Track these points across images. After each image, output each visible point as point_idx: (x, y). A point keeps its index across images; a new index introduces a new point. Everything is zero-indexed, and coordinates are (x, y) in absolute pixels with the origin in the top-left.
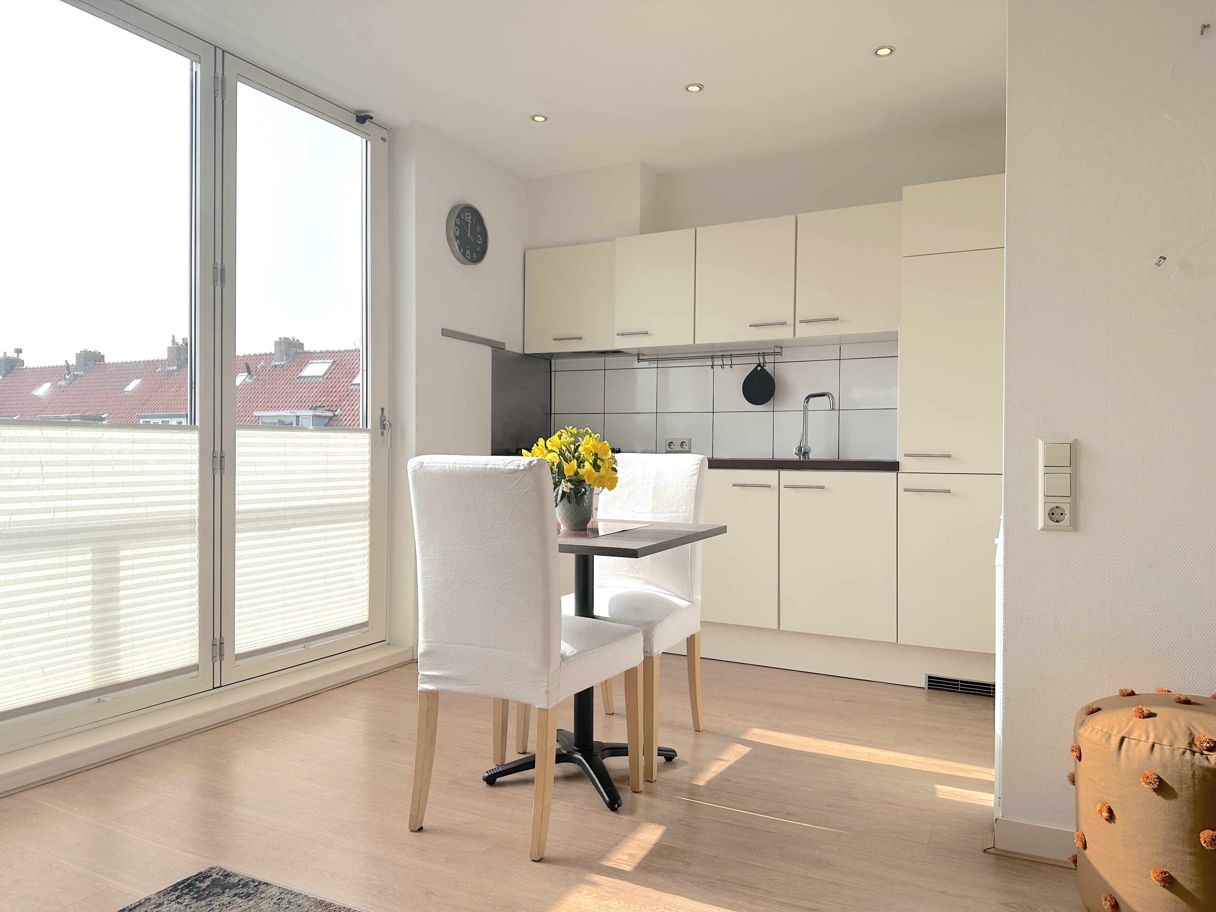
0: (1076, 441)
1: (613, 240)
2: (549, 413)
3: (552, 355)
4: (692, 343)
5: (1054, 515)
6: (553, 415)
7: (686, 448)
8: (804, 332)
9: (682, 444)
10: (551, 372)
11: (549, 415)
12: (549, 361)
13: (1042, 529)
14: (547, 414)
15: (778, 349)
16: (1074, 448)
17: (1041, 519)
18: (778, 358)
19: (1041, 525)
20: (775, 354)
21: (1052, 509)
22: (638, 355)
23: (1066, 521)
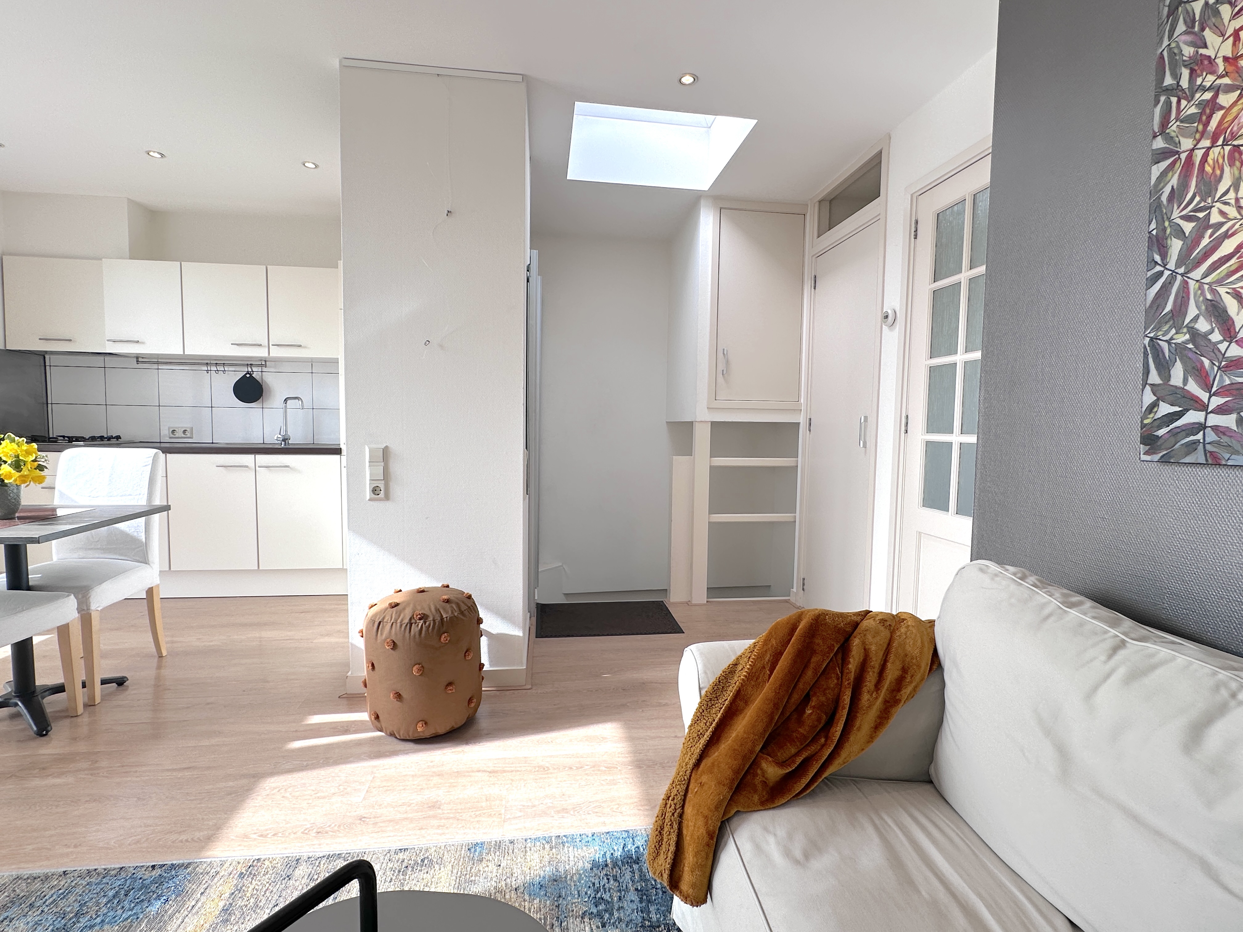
0: (387, 447)
1: (101, 259)
2: (46, 402)
3: (46, 352)
4: (182, 353)
5: (375, 490)
6: (50, 406)
7: (189, 435)
8: (276, 352)
9: (185, 431)
10: (45, 366)
11: (45, 405)
12: (43, 357)
13: (369, 500)
14: (43, 404)
15: (263, 363)
16: (386, 451)
17: (368, 494)
18: (264, 369)
19: (368, 498)
20: (261, 365)
21: (374, 487)
22: (137, 358)
23: (382, 494)
